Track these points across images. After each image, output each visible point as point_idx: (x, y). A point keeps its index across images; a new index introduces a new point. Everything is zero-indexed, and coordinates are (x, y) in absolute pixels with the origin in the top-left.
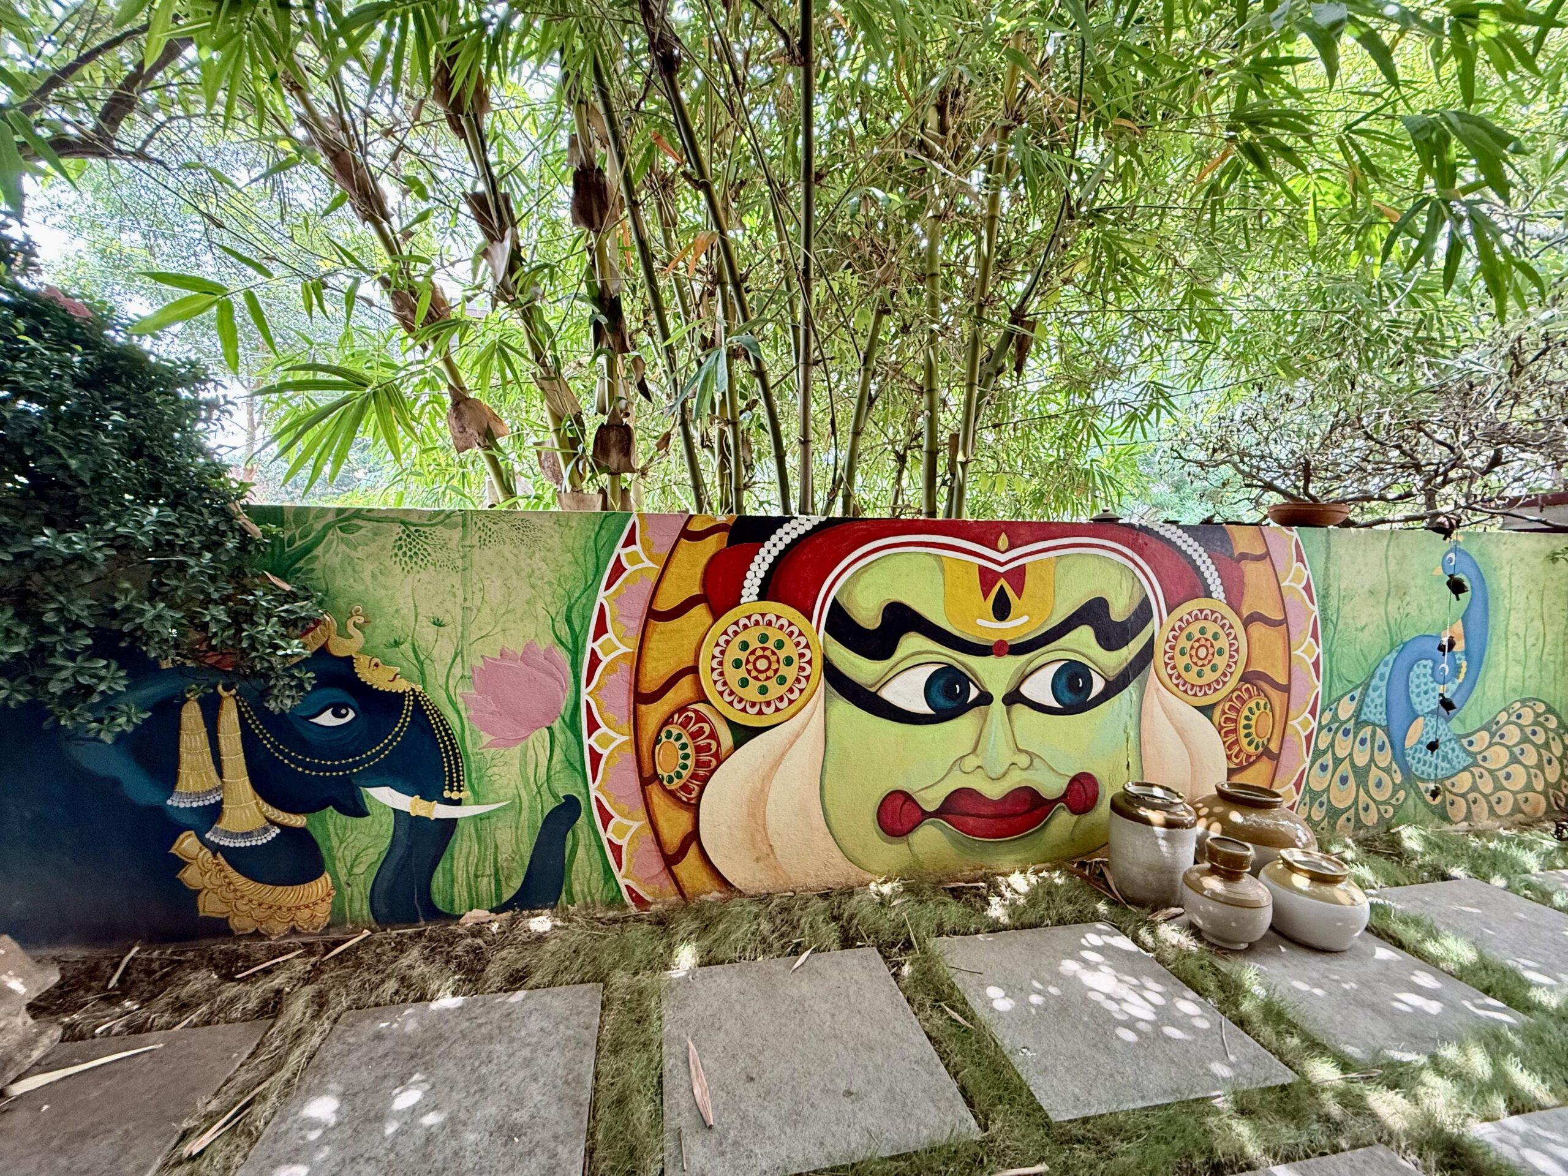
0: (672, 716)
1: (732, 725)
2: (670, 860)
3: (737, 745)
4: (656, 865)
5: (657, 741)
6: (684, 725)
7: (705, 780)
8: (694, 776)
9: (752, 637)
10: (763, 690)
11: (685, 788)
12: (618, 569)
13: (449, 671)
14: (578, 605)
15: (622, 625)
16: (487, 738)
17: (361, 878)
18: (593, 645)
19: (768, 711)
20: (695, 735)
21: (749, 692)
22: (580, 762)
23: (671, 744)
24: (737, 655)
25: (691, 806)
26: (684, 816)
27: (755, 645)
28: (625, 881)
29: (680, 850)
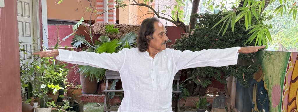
0: (291, 111)
12: (288, 67)
13: (271, 88)
14: (283, 76)
15: (288, 82)
16: (273, 105)
18: (284, 87)
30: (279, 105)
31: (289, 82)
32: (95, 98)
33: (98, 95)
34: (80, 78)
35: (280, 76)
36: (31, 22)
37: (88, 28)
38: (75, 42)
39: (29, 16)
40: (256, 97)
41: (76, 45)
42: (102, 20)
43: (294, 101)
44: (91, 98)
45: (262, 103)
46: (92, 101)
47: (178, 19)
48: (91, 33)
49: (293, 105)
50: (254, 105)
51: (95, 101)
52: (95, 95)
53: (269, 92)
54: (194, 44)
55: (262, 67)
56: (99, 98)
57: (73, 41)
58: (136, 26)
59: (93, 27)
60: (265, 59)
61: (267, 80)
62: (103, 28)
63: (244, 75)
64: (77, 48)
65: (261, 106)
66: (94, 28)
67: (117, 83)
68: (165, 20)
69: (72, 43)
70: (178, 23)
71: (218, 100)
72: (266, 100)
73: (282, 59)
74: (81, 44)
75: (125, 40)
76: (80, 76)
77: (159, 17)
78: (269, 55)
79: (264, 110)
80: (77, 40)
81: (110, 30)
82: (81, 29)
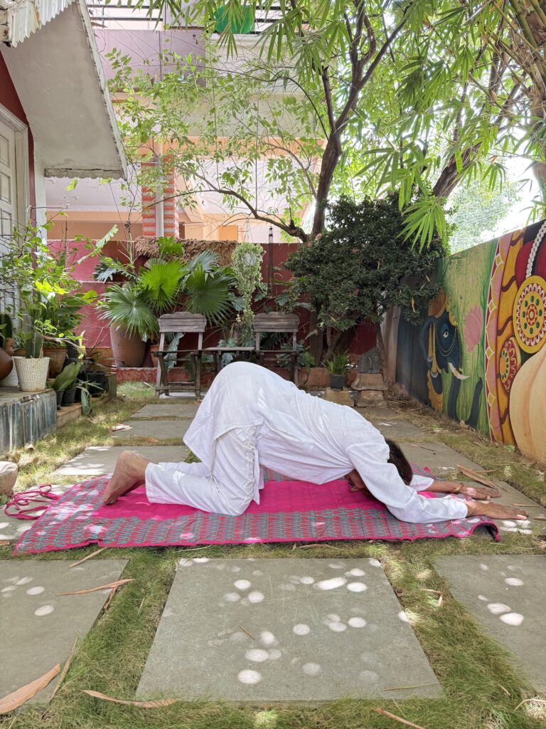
0: (504, 344)
1: (521, 351)
2: (502, 421)
3: (523, 362)
4: (498, 423)
5: (501, 356)
6: (508, 348)
7: (512, 380)
8: (509, 377)
9: (528, 298)
10: (531, 331)
11: (506, 382)
12: (495, 266)
13: (462, 318)
14: (485, 286)
15: (495, 295)
16: (467, 347)
17: (447, 397)
18: (488, 306)
19: (533, 344)
20: (511, 354)
21: (527, 332)
22: (484, 362)
23: (504, 358)
24: (524, 309)
25: (508, 394)
26: (506, 399)
27: (530, 303)
28: (490, 426)
29: (504, 416)
30: (480, 343)
31: (498, 294)
32: (140, 374)
33: (146, 368)
34: (111, 337)
35: (480, 289)
36: (13, 213)
37: (126, 246)
38: (100, 272)
39: (10, 201)
40: (434, 346)
41: (103, 277)
42: (153, 234)
43: (510, 323)
44: (131, 373)
45: (445, 354)
46: (133, 379)
47: (292, 222)
48: (131, 254)
49: (507, 332)
50: (431, 363)
51: (141, 378)
52: (139, 369)
53: (460, 328)
54: (322, 255)
55: (445, 289)
56: (147, 373)
57: (97, 269)
58: (217, 243)
59: (135, 243)
60: (449, 271)
61: (455, 307)
62: (154, 246)
63: (413, 302)
64: (104, 282)
65: (446, 358)
66: (137, 244)
67: (180, 339)
68: (269, 224)
69: (95, 273)
70: (292, 229)
71: (367, 358)
72: (453, 344)
73: (482, 258)
74: (113, 274)
75: (196, 264)
76: (111, 334)
77: (257, 217)
78: (456, 260)
79: (451, 365)
80: (105, 267)
81: (167, 249)
82: (113, 249)
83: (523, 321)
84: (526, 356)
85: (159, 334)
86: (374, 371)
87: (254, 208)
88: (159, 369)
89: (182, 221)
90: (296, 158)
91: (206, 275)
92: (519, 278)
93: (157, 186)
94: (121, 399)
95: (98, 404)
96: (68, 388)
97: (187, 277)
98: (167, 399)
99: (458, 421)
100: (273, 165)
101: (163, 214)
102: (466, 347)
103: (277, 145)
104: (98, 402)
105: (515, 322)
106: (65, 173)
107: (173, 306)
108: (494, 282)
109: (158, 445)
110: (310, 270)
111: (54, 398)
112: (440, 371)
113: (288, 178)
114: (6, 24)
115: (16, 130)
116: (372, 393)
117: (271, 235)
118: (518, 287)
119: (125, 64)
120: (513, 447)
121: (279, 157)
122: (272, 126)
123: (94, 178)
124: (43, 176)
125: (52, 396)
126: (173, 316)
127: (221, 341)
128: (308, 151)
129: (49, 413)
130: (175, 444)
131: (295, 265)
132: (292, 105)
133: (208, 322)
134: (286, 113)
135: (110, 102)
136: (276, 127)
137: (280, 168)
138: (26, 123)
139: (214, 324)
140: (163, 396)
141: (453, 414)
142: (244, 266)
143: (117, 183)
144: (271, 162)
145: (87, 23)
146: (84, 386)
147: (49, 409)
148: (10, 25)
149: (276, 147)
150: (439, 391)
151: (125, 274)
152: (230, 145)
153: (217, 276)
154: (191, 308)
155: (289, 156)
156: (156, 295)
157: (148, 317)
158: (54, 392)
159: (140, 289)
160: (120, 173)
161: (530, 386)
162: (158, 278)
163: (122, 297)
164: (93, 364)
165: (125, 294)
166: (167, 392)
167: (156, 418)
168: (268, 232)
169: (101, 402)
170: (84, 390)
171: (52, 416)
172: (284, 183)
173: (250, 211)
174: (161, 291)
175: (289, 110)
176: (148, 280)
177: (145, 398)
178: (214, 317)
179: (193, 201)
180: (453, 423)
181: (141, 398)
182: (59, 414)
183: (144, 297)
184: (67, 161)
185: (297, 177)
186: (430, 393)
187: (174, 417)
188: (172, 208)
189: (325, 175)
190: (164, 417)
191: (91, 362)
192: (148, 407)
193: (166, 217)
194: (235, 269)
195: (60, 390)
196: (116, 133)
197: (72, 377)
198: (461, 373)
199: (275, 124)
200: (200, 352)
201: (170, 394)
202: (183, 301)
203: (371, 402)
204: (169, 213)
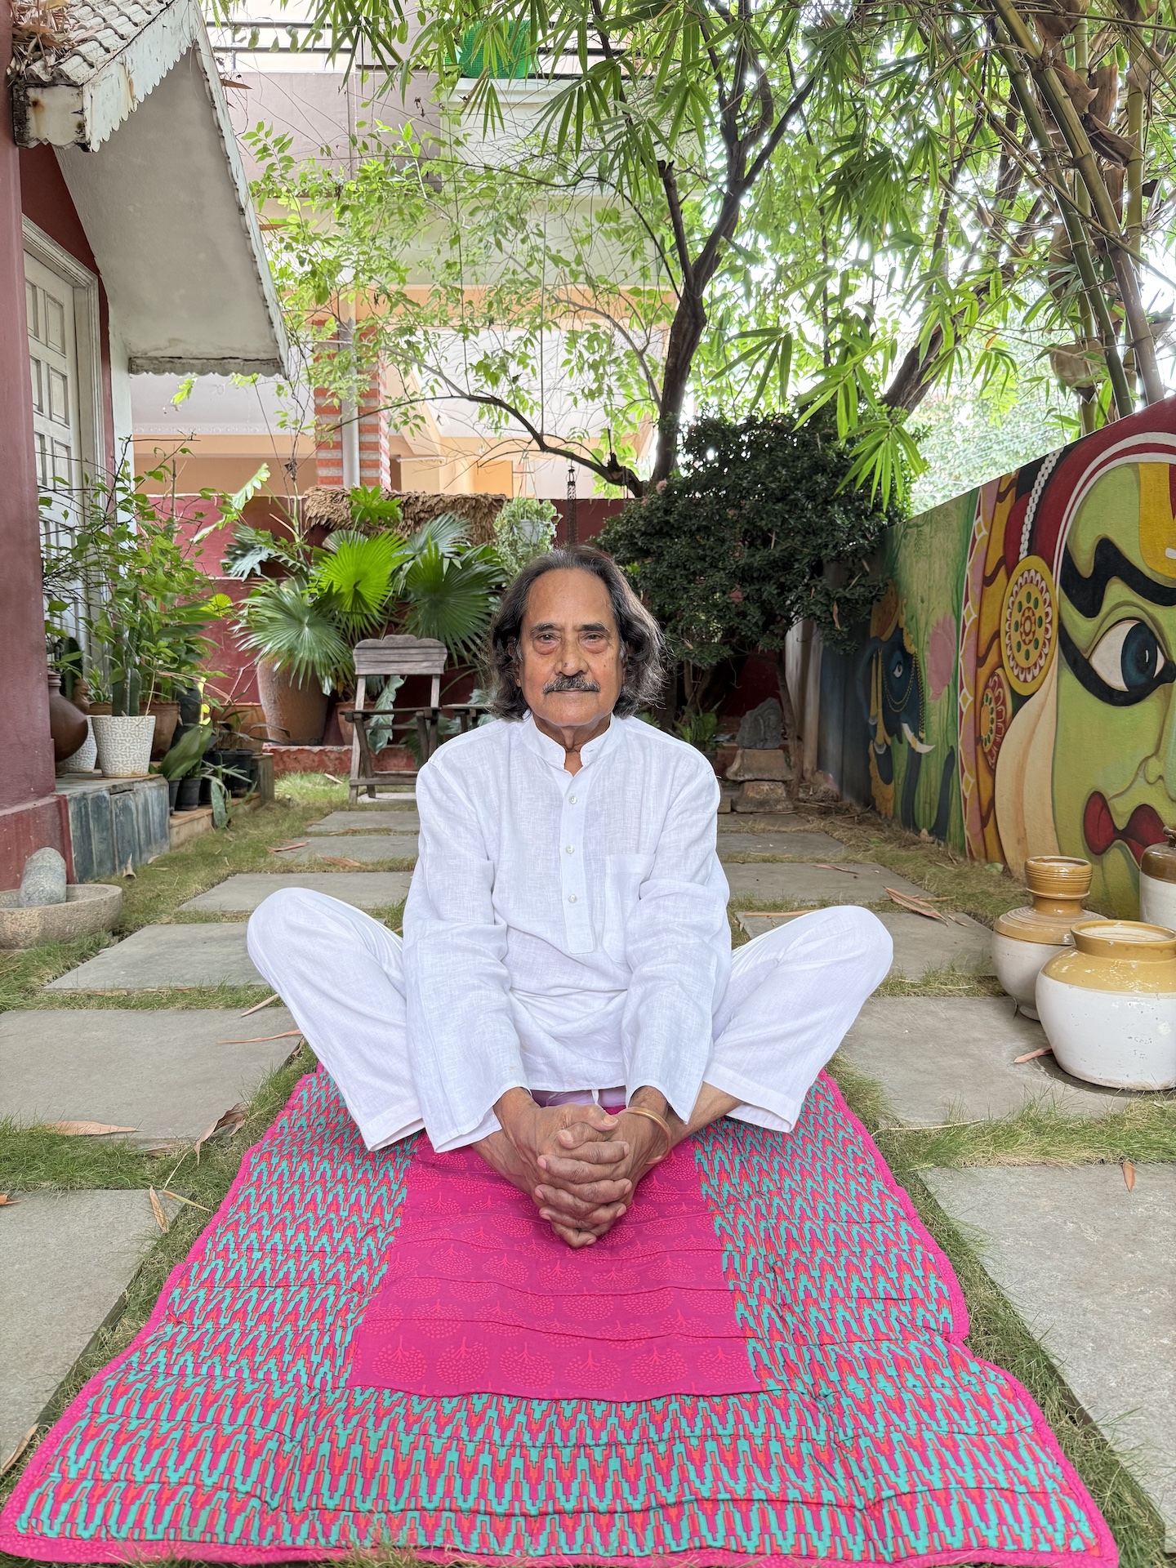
0: (988, 681)
1: (1012, 691)
2: (984, 822)
3: (1015, 712)
5: (982, 704)
6: (993, 689)
7: (998, 745)
8: (995, 742)
9: (1022, 597)
10: (1027, 656)
11: (991, 751)
12: (974, 540)
13: (924, 638)
16: (931, 693)
17: (900, 788)
18: (963, 613)
19: (1029, 678)
20: (997, 699)
21: (1020, 657)
22: (956, 717)
23: (988, 707)
24: (1017, 617)
25: (992, 771)
26: (989, 780)
27: (1025, 605)
28: (967, 833)
29: (987, 813)
30: (950, 683)
31: (978, 591)
32: (317, 759)
33: (329, 748)
34: (260, 686)
35: (951, 582)
36: (73, 445)
37: (285, 506)
38: (235, 559)
39: (67, 422)
40: (880, 695)
41: (241, 569)
42: (338, 480)
43: (995, 644)
44: (301, 756)
45: (897, 707)
46: (305, 770)
47: (613, 457)
48: (295, 522)
49: (992, 659)
50: (876, 725)
51: (318, 766)
52: (317, 749)
53: (920, 658)
54: (667, 522)
55: (897, 584)
56: (332, 756)
57: (228, 553)
58: (466, 499)
59: (304, 500)
60: (903, 551)
61: (912, 617)
62: (341, 505)
63: (836, 609)
64: (243, 579)
65: (898, 715)
66: (308, 503)
67: (397, 690)
68: (568, 461)
69: (225, 561)
70: (613, 472)
71: (756, 720)
72: (909, 689)
73: (955, 524)
74: (261, 563)
75: (426, 542)
76: (259, 680)
77: (544, 448)
78: (915, 530)
79: (906, 727)
80: (246, 548)
81: (368, 511)
82: (261, 511)
83: (1016, 637)
84: (1020, 700)
85: (355, 678)
86: (769, 744)
87: (538, 430)
88: (356, 747)
89: (396, 452)
90: (621, 329)
91: (446, 562)
92: (1009, 561)
93: (347, 387)
94: (285, 804)
95: (241, 811)
96: (187, 777)
97: (407, 566)
98: (373, 804)
99: (918, 831)
100: (575, 342)
101: (356, 442)
102: (929, 692)
103: (585, 304)
104: (242, 807)
105: (1004, 640)
106: (169, 365)
107: (381, 626)
108: (972, 570)
109: (360, 870)
110: (645, 553)
111: (165, 792)
112: (889, 740)
113: (608, 368)
114: (81, 112)
115: (75, 286)
116: (766, 787)
117: (572, 483)
118: (1009, 575)
119: (281, 150)
120: (1000, 866)
121: (590, 328)
122: (574, 266)
123: (225, 373)
124: (125, 374)
125: (161, 786)
126: (382, 642)
127: (476, 693)
128: (646, 316)
129: (157, 819)
130: (391, 870)
131: (616, 541)
132: (612, 224)
133: (450, 656)
134: (599, 238)
135: (257, 229)
136: (580, 268)
137: (589, 348)
138: (95, 270)
139: (462, 660)
140: (365, 799)
141: (909, 820)
142: (520, 544)
143: (268, 384)
144: (573, 337)
145: (214, 84)
146: (215, 773)
147: (157, 810)
148: (87, 113)
149: (582, 308)
150: (888, 779)
151: (286, 562)
152: (491, 305)
153: (467, 564)
154: (416, 627)
155: (608, 323)
156: (348, 602)
157: (334, 645)
158: (164, 781)
159: (315, 591)
160: (274, 365)
161: (1026, 753)
162: (351, 570)
163: (281, 607)
164: (231, 734)
165: (287, 600)
166: (371, 791)
167: (354, 832)
168: (565, 478)
169: (247, 807)
170: (216, 782)
171: (162, 825)
172: (599, 379)
173: (529, 436)
174: (357, 596)
175: (607, 234)
176: (330, 575)
177: (330, 802)
178: (461, 645)
179: (416, 417)
180: (909, 834)
181: (322, 802)
182: (174, 822)
183: (325, 607)
184: (173, 341)
185: (625, 367)
186: (873, 784)
187: (388, 831)
188: (375, 429)
189: (675, 366)
190: (369, 831)
191: (225, 731)
192: (337, 816)
193: (363, 447)
194: (503, 549)
195: (172, 778)
196: (268, 289)
197: (195, 756)
198: (921, 741)
199: (579, 260)
200: (435, 711)
201: (378, 795)
202: (401, 615)
203: (762, 803)
204: (369, 438)
